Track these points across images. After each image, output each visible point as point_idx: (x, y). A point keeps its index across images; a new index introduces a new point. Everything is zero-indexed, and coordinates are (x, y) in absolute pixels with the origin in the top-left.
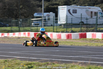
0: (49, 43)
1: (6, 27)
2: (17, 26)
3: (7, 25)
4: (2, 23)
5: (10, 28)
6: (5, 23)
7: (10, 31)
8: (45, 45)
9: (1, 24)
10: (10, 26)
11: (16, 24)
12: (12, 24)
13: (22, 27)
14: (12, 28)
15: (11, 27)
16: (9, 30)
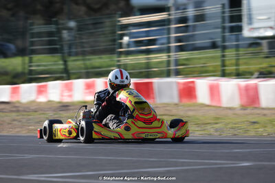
5: (24, 64)
7: (23, 74)
10: (21, 52)
12: (32, 44)
13: (77, 54)
15: (27, 59)
16: (19, 69)
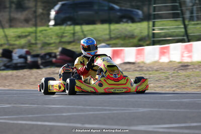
0: (113, 82)
1: (133, 21)
2: (175, 16)
3: (137, 14)
4: (116, 7)
6: (127, 7)
8: (101, 90)
9: (112, 9)
11: (174, 8)
14: (154, 26)
